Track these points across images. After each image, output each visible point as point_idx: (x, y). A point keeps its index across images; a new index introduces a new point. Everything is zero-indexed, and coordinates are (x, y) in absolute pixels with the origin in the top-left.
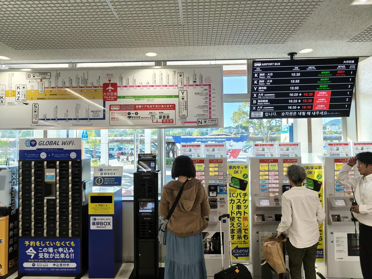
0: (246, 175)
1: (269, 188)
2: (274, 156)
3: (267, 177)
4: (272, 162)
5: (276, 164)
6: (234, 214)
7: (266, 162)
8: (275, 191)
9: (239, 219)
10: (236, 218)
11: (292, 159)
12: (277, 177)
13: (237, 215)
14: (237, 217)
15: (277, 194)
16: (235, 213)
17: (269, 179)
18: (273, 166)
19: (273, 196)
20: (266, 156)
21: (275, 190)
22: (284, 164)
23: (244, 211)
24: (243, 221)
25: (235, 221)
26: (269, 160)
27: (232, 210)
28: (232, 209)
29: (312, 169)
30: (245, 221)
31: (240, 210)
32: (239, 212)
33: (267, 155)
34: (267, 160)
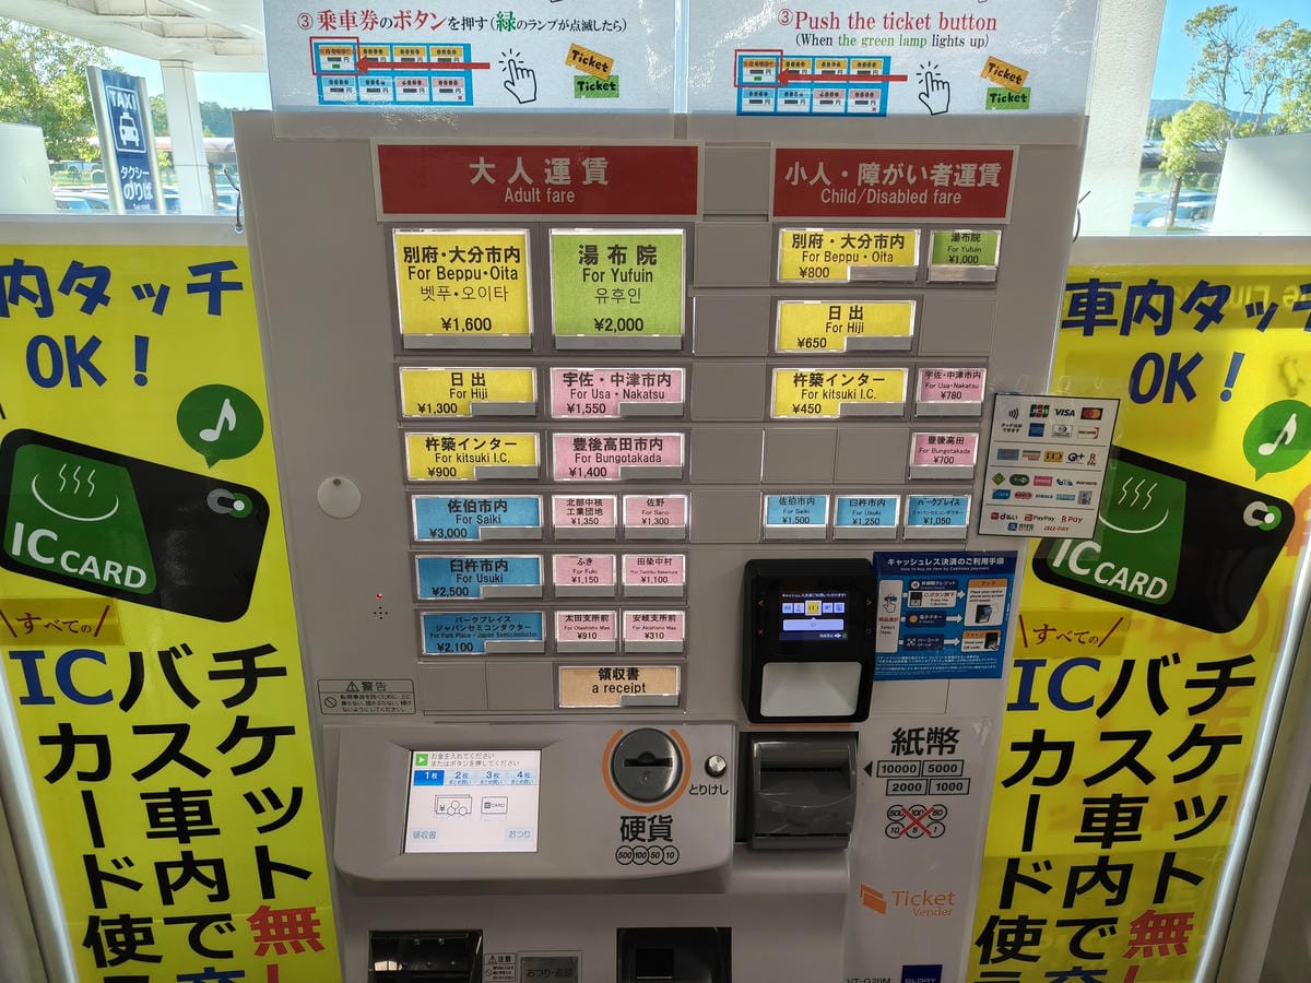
0: (228, 412)
1: (551, 599)
2: (628, 99)
3: (520, 450)
4: (585, 202)
5: (669, 236)
6: (136, 886)
7: (488, 203)
8: (634, 635)
9: (209, 937)
10: (157, 926)
11: (929, 158)
12: (673, 450)
13: (168, 900)
14: (168, 921)
15: (661, 683)
16: (145, 873)
17: (539, 481)
18: (604, 264)
19: (612, 701)
20: (490, 93)
21: (633, 629)
22: (786, 235)
23: (262, 852)
24: (261, 951)
25: (157, 959)
26: (537, 157)
27: (91, 850)
28: (98, 841)
29: (1211, 316)
30: (281, 950)
31: (201, 847)
32: (189, 864)
33: (518, 70)
34: (503, 156)
